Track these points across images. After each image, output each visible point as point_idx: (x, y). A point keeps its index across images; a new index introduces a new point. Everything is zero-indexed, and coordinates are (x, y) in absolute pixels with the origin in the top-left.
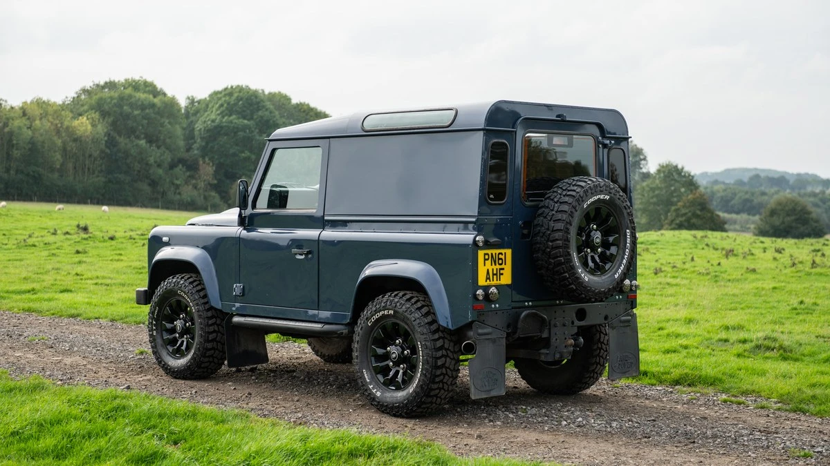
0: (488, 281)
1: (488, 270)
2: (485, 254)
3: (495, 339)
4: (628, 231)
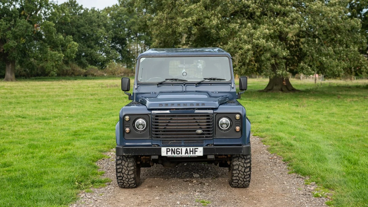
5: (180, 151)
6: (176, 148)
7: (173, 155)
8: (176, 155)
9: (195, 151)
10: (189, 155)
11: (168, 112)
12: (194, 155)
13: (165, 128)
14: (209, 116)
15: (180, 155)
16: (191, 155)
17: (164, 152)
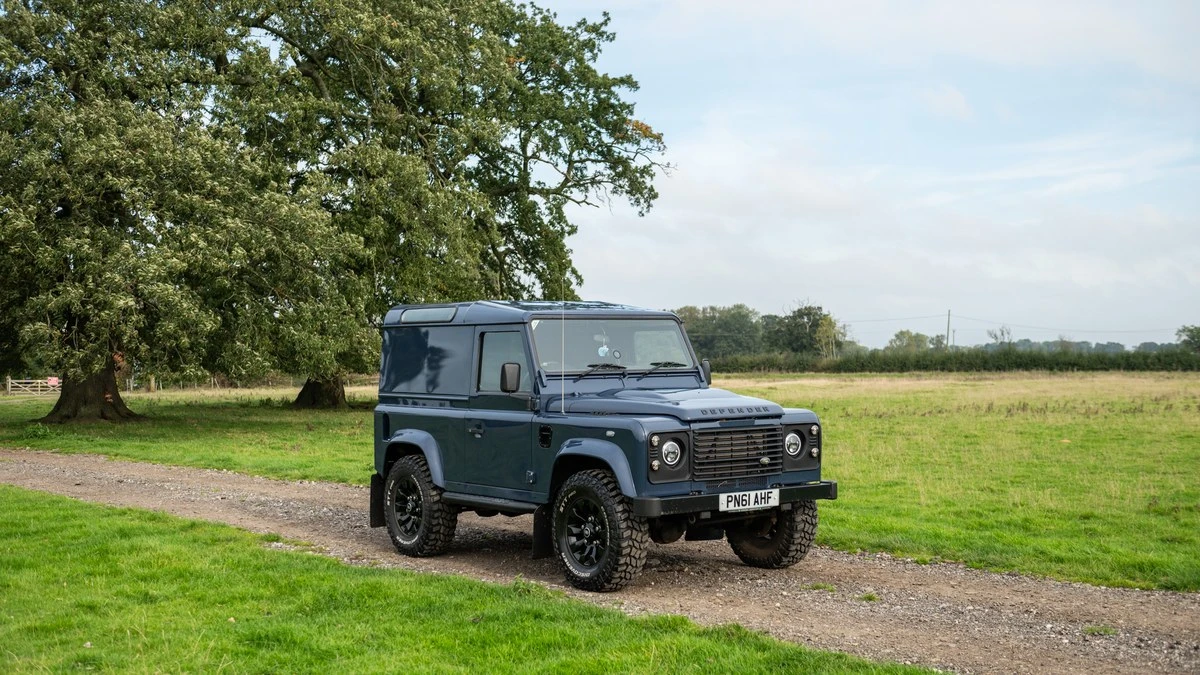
5: (747, 498)
6: (741, 494)
7: (737, 508)
8: (741, 507)
9: (769, 498)
10: (760, 506)
11: (716, 424)
12: (766, 505)
13: (707, 458)
14: (774, 430)
15: (747, 507)
16: (763, 505)
17: (725, 503)
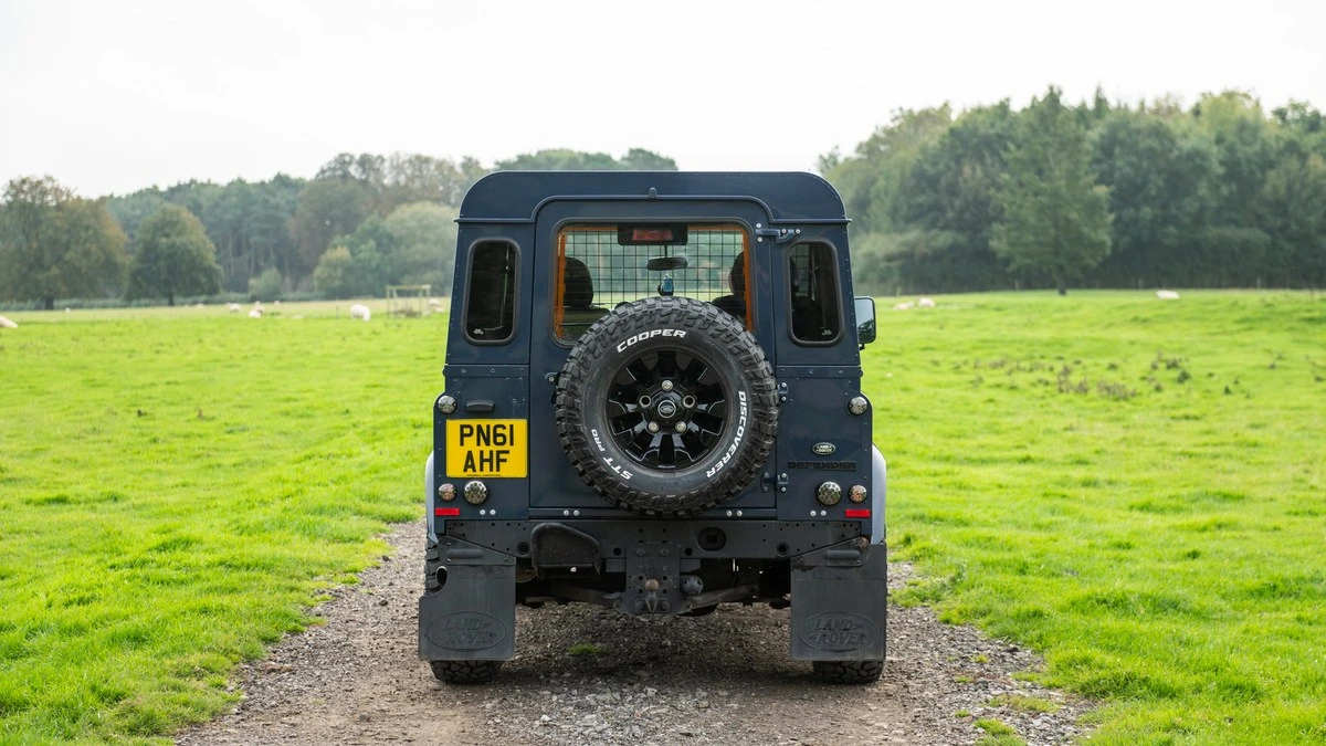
0: (470, 470)
1: (470, 454)
2: (462, 427)
3: (490, 567)
4: (741, 393)
